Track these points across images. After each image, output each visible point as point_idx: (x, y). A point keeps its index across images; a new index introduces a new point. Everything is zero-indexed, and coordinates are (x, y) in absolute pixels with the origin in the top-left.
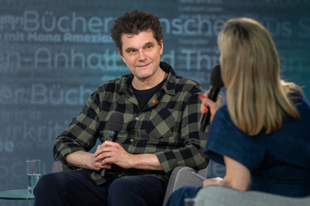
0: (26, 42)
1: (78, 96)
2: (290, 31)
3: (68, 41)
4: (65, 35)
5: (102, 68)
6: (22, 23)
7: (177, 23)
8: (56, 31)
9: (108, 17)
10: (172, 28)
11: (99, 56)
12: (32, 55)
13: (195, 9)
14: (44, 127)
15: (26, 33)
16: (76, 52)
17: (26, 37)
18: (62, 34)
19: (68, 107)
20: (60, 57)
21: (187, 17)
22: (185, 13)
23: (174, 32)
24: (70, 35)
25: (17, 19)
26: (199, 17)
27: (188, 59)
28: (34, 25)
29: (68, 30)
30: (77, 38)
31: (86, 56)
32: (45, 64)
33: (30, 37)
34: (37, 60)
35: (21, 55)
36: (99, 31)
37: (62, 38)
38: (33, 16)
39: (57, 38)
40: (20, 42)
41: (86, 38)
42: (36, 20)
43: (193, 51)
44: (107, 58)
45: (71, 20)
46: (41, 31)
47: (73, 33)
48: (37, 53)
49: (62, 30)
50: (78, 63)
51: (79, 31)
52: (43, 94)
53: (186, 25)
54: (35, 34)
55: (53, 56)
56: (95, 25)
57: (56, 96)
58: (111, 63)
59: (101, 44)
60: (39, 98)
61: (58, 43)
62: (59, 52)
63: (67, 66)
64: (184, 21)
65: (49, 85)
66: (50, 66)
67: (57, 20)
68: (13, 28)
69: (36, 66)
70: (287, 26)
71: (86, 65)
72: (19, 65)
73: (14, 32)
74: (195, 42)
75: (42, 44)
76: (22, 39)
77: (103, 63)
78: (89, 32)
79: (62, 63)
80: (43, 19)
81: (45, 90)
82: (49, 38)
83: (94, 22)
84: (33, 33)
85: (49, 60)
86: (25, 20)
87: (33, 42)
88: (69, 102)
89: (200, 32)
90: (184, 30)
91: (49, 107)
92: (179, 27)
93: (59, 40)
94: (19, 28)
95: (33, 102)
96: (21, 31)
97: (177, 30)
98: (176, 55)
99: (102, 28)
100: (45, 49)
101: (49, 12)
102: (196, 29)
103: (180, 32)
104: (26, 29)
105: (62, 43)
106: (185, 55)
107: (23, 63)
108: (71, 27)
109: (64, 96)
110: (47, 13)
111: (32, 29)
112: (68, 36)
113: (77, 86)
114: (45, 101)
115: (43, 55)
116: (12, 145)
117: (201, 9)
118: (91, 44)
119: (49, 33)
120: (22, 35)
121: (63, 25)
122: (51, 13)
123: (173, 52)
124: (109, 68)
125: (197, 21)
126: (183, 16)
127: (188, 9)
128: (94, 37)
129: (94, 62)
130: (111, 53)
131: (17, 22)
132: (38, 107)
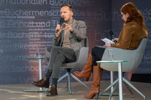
0: (6, 18)
1: (22, 35)
2: (84, 14)
3: (18, 18)
4: (18, 16)
5: (29, 26)
6: (4, 13)
7: (51, 12)
8: (15, 15)
9: (30, 11)
10: (49, 14)
11: (28, 23)
12: (8, 23)
13: (56, 8)
14: (12, 45)
15: (6, 16)
16: (21, 22)
17: (6, 17)
18: (17, 16)
19: (19, 39)
20: (16, 23)
21: (54, 10)
22: (53, 9)
23: (50, 15)
24: (19, 16)
25: (3, 11)
26: (57, 10)
27: (54, 23)
28: (8, 13)
29: (18, 15)
30: (21, 17)
31: (24, 23)
32: (12, 25)
33: (7, 17)
34: (9, 24)
35: (5, 23)
36: (27, 15)
37: (17, 17)
38: (8, 11)
39: (15, 17)
40: (4, 19)
41: (24, 17)
42: (9, 12)
43: (56, 21)
44: (30, 23)
45: (19, 11)
46: (10, 15)
47: (20, 16)
48: (9, 22)
49: (16, 15)
50: (22, 25)
51: (22, 15)
52: (11, 35)
53: (53, 13)
54: (9, 16)
55: (14, 23)
56: (27, 13)
57: (15, 35)
58: (31, 25)
59: (28, 19)
60: (10, 36)
61: (15, 19)
62: (16, 21)
63: (18, 26)
64: (53, 11)
65: (13, 32)
66: (13, 26)
67: (15, 12)
68: (2, 14)
69: (9, 26)
70: (83, 13)
71: (24, 25)
72: (4, 26)
73: (2, 15)
74: (56, 18)
75: (10, 19)
76: (5, 18)
77: (29, 25)
78: (25, 15)
79: (17, 25)
80: (11, 11)
81: (12, 33)
82: (13, 17)
83: (26, 12)
84: (8, 16)
85: (13, 24)
86: (5, 12)
87: (8, 19)
88: (19, 37)
89: (57, 15)
90: (53, 14)
91: (13, 39)
92: (51, 13)
93: (16, 18)
94: (4, 14)
95: (8, 37)
96: (4, 15)
97: (51, 14)
98: (50, 22)
99: (28, 14)
100: (11, 21)
101: (12, 9)
102: (56, 14)
103: (51, 15)
104: (6, 14)
105: (17, 19)
106: (53, 22)
107: (5, 25)
108: (19, 14)
109: (18, 35)
110: (12, 10)
111: (8, 15)
112: (18, 17)
113: (21, 32)
114: (12, 37)
115: (11, 23)
116: (3, 51)
117: (58, 8)
118: (25, 19)
119: (12, 16)
120: (5, 16)
121: (17, 13)
122: (13, 10)
123: (49, 21)
124: (31, 26)
125: (57, 11)
126: (52, 10)
127: (54, 8)
128: (26, 17)
129: (26, 25)
130: (31, 22)
131: (3, 13)
132: (10, 39)
